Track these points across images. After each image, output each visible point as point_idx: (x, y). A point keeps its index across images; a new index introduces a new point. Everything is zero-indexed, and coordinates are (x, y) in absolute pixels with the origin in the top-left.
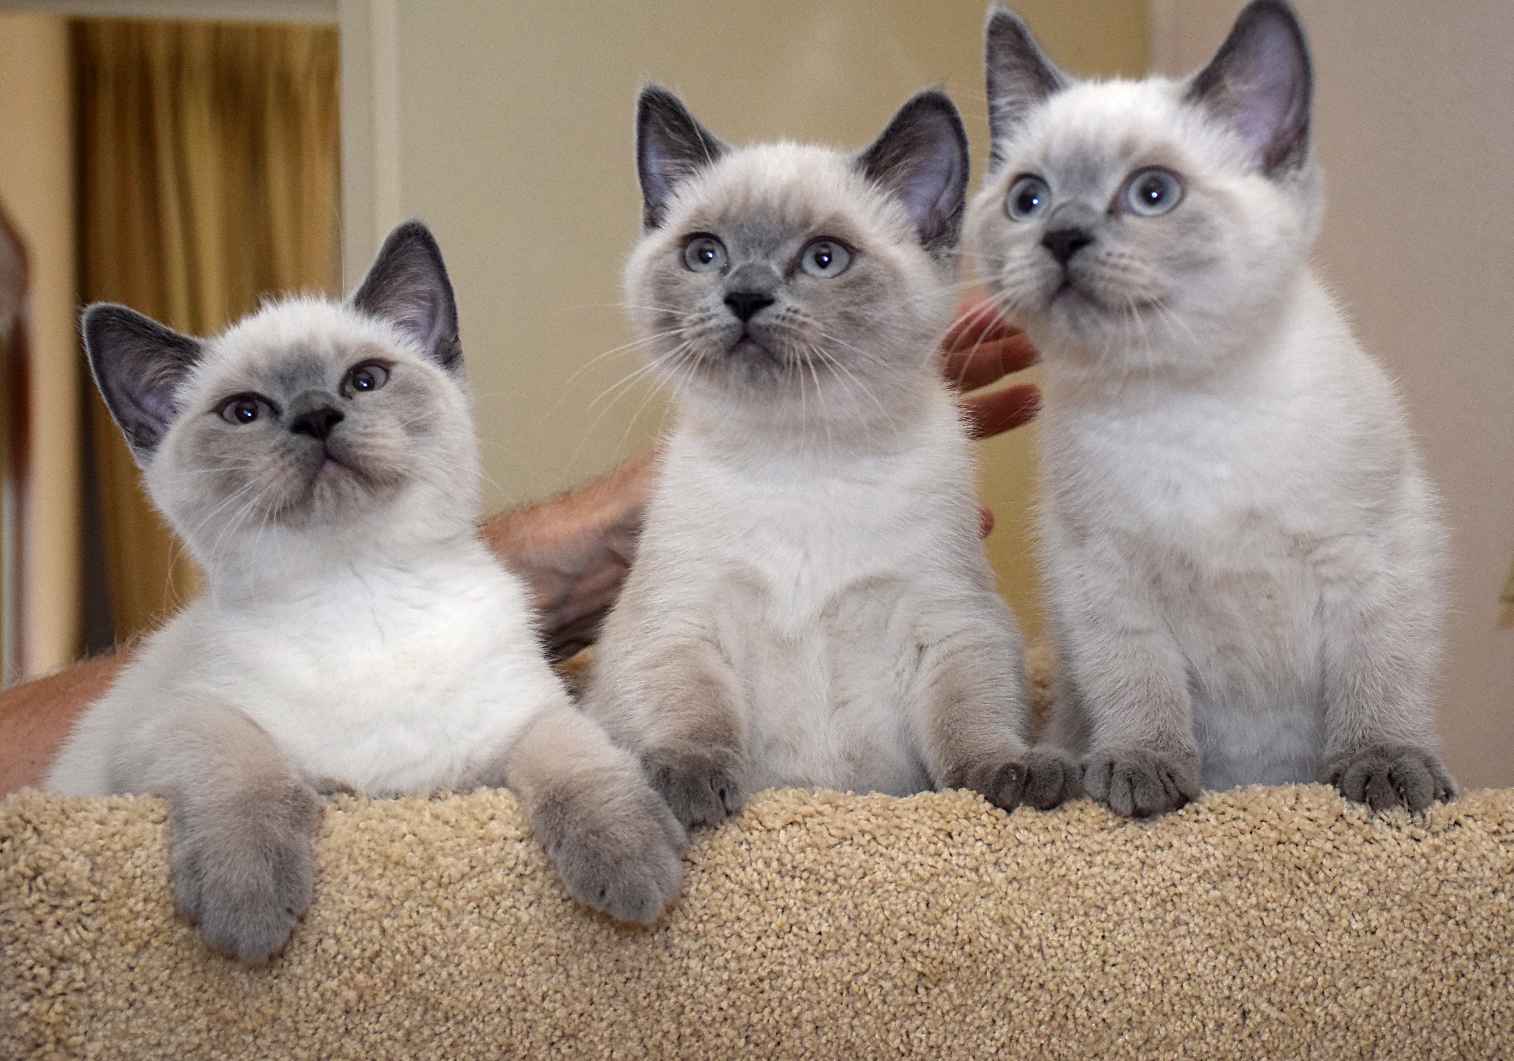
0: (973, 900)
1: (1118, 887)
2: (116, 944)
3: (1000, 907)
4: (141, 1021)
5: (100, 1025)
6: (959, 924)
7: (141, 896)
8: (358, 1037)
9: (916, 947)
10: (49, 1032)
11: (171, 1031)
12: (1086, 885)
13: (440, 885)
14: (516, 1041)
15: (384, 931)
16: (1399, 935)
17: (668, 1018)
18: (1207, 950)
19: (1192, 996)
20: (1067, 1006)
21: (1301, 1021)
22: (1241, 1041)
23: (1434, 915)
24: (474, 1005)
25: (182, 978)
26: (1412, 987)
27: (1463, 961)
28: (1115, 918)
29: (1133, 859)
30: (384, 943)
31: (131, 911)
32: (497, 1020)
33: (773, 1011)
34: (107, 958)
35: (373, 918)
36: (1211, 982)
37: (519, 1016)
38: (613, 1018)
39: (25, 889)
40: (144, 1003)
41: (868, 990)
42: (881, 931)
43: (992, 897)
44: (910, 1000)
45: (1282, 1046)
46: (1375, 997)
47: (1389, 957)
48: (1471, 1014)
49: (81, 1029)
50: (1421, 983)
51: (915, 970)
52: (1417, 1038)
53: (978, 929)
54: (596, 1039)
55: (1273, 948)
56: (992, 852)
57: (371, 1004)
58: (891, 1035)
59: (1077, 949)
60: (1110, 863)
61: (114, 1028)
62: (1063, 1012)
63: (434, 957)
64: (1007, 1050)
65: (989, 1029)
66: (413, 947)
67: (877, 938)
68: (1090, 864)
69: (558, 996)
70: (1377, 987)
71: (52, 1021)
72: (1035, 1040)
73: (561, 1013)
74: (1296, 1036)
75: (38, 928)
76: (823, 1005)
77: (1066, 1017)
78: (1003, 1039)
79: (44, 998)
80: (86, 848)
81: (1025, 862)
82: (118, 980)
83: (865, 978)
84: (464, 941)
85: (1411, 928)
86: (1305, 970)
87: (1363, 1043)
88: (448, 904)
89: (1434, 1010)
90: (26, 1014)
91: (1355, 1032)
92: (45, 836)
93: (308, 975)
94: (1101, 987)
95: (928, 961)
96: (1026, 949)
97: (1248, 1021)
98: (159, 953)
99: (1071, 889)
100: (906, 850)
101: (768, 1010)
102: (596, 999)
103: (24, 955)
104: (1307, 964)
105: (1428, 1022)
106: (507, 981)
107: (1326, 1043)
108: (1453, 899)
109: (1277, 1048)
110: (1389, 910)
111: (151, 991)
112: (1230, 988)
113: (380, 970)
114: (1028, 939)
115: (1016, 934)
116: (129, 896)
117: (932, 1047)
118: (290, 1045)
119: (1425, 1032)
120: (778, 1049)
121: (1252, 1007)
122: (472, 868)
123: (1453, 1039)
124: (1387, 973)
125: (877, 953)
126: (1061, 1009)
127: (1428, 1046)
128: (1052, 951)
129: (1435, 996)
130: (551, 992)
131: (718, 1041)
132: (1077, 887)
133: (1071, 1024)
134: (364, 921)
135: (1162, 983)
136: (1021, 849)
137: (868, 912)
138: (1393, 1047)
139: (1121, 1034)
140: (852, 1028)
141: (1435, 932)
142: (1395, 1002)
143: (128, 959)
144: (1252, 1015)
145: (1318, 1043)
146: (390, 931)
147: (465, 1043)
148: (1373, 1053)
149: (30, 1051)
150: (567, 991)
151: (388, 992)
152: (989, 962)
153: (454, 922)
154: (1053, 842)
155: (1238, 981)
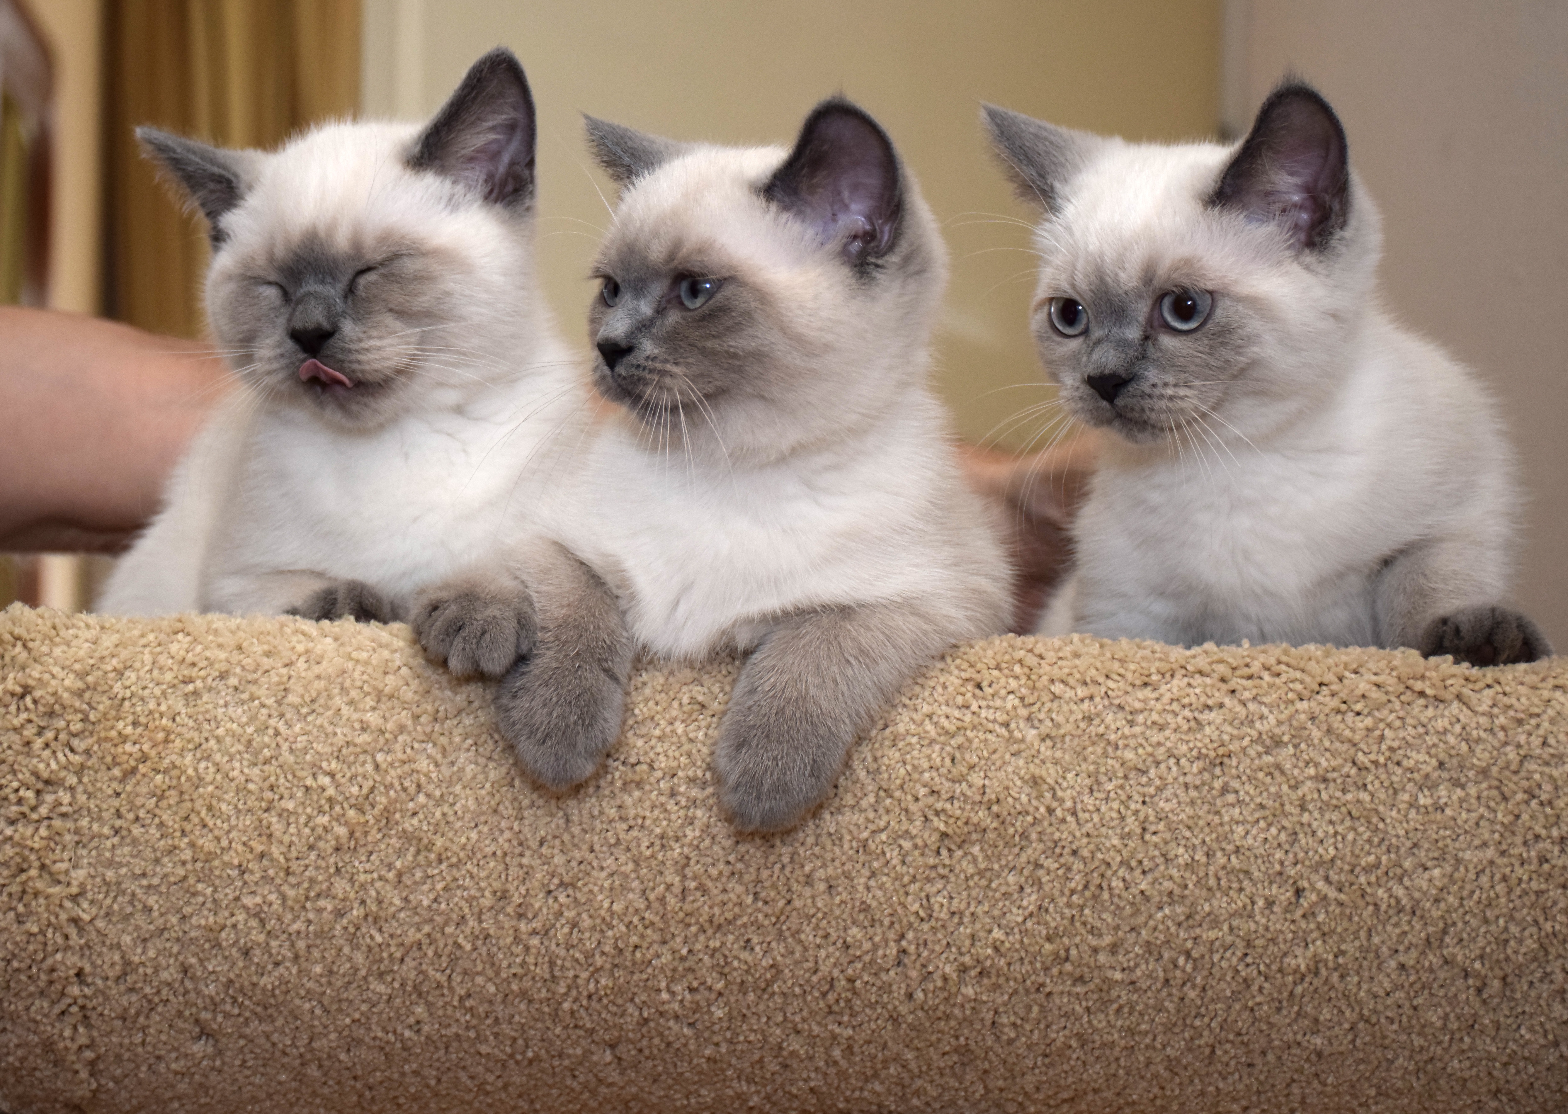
0: (1002, 757)
1: (1162, 750)
2: (103, 767)
3: (1031, 766)
4: (126, 850)
5: (84, 852)
6: (987, 782)
7: (130, 719)
8: (348, 876)
9: (939, 806)
10: (33, 857)
11: (157, 861)
12: (1126, 746)
13: (436, 720)
14: (512, 888)
15: (377, 767)
16: (1473, 815)
17: (672, 870)
18: (1257, 821)
19: (1241, 870)
20: (1103, 876)
21: (1361, 903)
22: (1293, 921)
23: (1515, 793)
24: (469, 847)
25: (170, 806)
26: (1488, 871)
27: (1547, 845)
28: (1158, 782)
29: (1180, 719)
30: (378, 778)
31: (120, 733)
32: (492, 864)
33: (783, 867)
34: (93, 782)
35: (365, 752)
36: (1262, 856)
37: (516, 861)
38: (614, 868)
39: (13, 708)
40: (130, 831)
41: (886, 850)
42: (902, 787)
43: (1024, 754)
44: (931, 861)
45: (1339, 929)
46: (1446, 880)
47: (1462, 838)
48: (1555, 903)
49: (66, 855)
50: (1498, 867)
51: (936, 829)
52: (1493, 928)
53: (1007, 788)
54: (596, 889)
55: (1331, 822)
56: (1025, 706)
57: (362, 842)
58: (910, 898)
59: (1114, 815)
60: (1153, 723)
61: (99, 855)
62: (1097, 881)
63: (428, 796)
64: (1035, 920)
65: (1016, 896)
66: (407, 784)
67: (898, 794)
68: (1131, 723)
69: (557, 842)
70: (1449, 869)
71: (36, 846)
72: (1066, 911)
73: (559, 859)
74: (1356, 919)
75: (26, 749)
76: (837, 863)
77: (1100, 887)
78: (1031, 908)
79: (30, 821)
80: (77, 666)
81: (1060, 719)
82: (104, 806)
83: (884, 836)
84: (460, 779)
85: (1489, 807)
86: (1367, 847)
87: (1431, 929)
88: (444, 740)
89: (1513, 897)
90: (11, 838)
91: (1422, 917)
92: (33, 653)
93: (300, 810)
94: (1140, 856)
95: (952, 821)
96: (1059, 812)
97: (1302, 900)
98: (146, 780)
99: (1110, 750)
100: (931, 700)
101: (778, 866)
102: (597, 847)
103: (9, 777)
104: (1369, 841)
105: (1505, 910)
106: (504, 824)
107: (1389, 928)
108: (1537, 776)
109: (1333, 931)
110: (1463, 787)
111: (137, 819)
112: (1282, 863)
113: (373, 807)
114: (1062, 801)
115: (1048, 795)
116: (118, 719)
117: (953, 913)
118: (278, 881)
119: (1501, 922)
120: (789, 908)
121: (1306, 884)
122: (470, 703)
123: (1534, 930)
124: (1460, 854)
125: (897, 811)
126: (1096, 879)
127: (1505, 936)
128: (1087, 815)
129: (1513, 881)
130: (549, 838)
131: (725, 897)
132: (1117, 747)
133: (1106, 896)
134: (357, 755)
135: (1208, 855)
136: (1055, 705)
137: (888, 766)
138: (1465, 936)
139: (1161, 908)
140: (868, 889)
141: (1516, 812)
142: (1468, 887)
143: (115, 785)
144: (1307, 893)
145: (1380, 928)
146: (384, 766)
147: (459, 887)
148: (1442, 941)
149: (14, 876)
150: (566, 837)
151: (380, 830)
152: (1018, 824)
153: (450, 759)
154: (1091, 698)
155: (1291, 856)
